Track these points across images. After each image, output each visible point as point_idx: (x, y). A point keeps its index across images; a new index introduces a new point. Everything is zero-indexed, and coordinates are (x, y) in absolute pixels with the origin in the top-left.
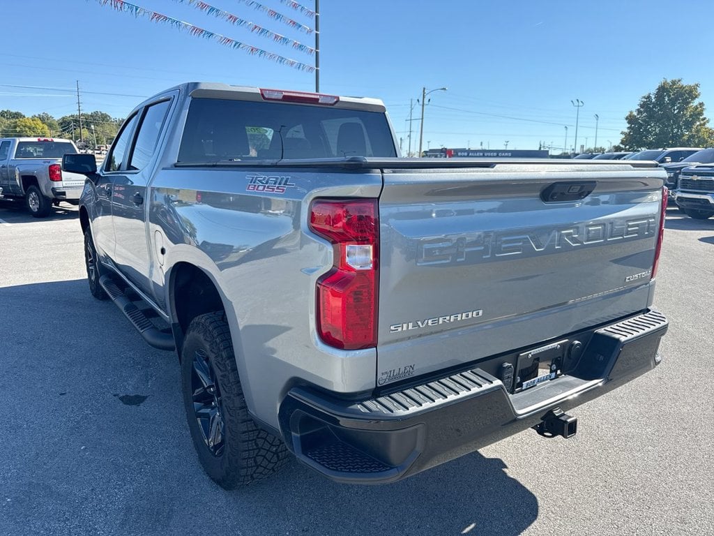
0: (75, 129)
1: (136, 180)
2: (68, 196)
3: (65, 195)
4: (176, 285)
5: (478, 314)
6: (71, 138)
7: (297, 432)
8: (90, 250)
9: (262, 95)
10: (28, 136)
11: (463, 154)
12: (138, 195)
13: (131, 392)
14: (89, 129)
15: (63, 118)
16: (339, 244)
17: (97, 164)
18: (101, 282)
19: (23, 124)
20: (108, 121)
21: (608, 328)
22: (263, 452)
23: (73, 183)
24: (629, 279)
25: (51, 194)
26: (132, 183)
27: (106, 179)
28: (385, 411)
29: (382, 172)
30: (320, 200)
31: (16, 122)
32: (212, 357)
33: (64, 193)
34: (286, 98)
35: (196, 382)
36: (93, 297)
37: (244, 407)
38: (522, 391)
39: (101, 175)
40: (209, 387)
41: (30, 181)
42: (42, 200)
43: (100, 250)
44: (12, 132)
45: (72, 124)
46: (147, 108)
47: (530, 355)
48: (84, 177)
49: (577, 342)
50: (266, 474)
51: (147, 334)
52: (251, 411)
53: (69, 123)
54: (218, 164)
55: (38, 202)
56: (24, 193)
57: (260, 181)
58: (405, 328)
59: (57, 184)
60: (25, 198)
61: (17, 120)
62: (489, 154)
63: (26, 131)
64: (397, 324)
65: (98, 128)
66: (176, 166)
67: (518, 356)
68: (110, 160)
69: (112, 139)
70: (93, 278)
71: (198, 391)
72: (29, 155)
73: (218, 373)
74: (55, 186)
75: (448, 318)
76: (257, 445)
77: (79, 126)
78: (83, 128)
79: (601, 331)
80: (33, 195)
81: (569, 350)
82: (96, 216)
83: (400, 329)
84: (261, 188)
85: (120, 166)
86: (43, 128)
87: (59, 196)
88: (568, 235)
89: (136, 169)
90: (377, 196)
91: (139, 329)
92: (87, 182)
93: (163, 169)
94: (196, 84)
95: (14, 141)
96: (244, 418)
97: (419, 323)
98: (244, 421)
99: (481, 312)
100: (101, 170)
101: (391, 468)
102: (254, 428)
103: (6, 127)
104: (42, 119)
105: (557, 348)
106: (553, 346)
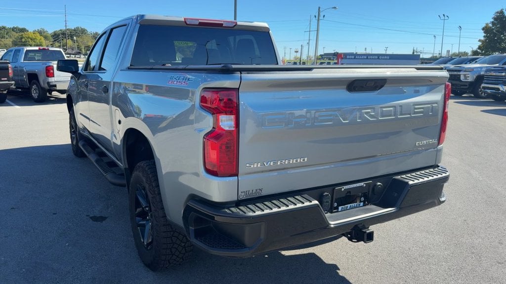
0: (62, 40)
1: (105, 77)
2: (58, 88)
3: (56, 87)
4: (127, 144)
5: (304, 160)
6: (59, 47)
7: (192, 227)
8: (73, 124)
9: (185, 22)
10: (31, 46)
11: (351, 57)
12: (105, 87)
13: (97, 214)
14: (72, 40)
15: (55, 32)
16: (216, 115)
17: (79, 65)
18: (80, 145)
19: (27, 36)
20: (85, 33)
21: (404, 176)
22: (176, 246)
23: (62, 79)
24: (419, 144)
25: (46, 86)
26: (102, 79)
27: (85, 76)
28: (241, 213)
29: (241, 73)
30: (206, 89)
31: (22, 35)
32: (147, 186)
33: (55, 86)
34: (201, 24)
35: (138, 204)
36: (74, 156)
37: (165, 216)
38: (338, 212)
39: (82, 73)
40: (146, 207)
41: (33, 77)
42: (40, 90)
43: (80, 123)
44: (19, 42)
45: (61, 36)
46: (112, 30)
47: (343, 189)
48: (70, 75)
49: (379, 184)
50: (178, 261)
51: (109, 176)
52: (168, 217)
53: (59, 35)
54: (154, 67)
55: (37, 91)
56: (29, 85)
57: (175, 78)
58: (255, 166)
59: (51, 80)
60: (29, 89)
61: (23, 33)
62: (372, 57)
63: (29, 41)
64: (251, 164)
65: (79, 39)
66: (129, 68)
67: (334, 189)
68: (88, 63)
69: (88, 47)
70: (74, 143)
71: (139, 210)
72: (33, 59)
73: (150, 196)
74: (50, 81)
75: (284, 161)
76: (172, 240)
77: (66, 38)
78: (68, 39)
79: (399, 177)
80: (34, 87)
81: (373, 189)
82: (78, 101)
83: (252, 166)
84: (175, 82)
85: (94, 67)
86: (41, 39)
87: (52, 88)
88: (367, 113)
89: (104, 70)
90: (238, 87)
91: (104, 174)
92: (72, 78)
93: (121, 70)
94: (143, 16)
95: (23, 49)
96: (164, 223)
97: (265, 163)
98: (164, 225)
99: (306, 159)
100: (82, 70)
101: (245, 248)
102: (171, 230)
103: (16, 38)
104: (40, 33)
105: (363, 186)
106: (360, 185)
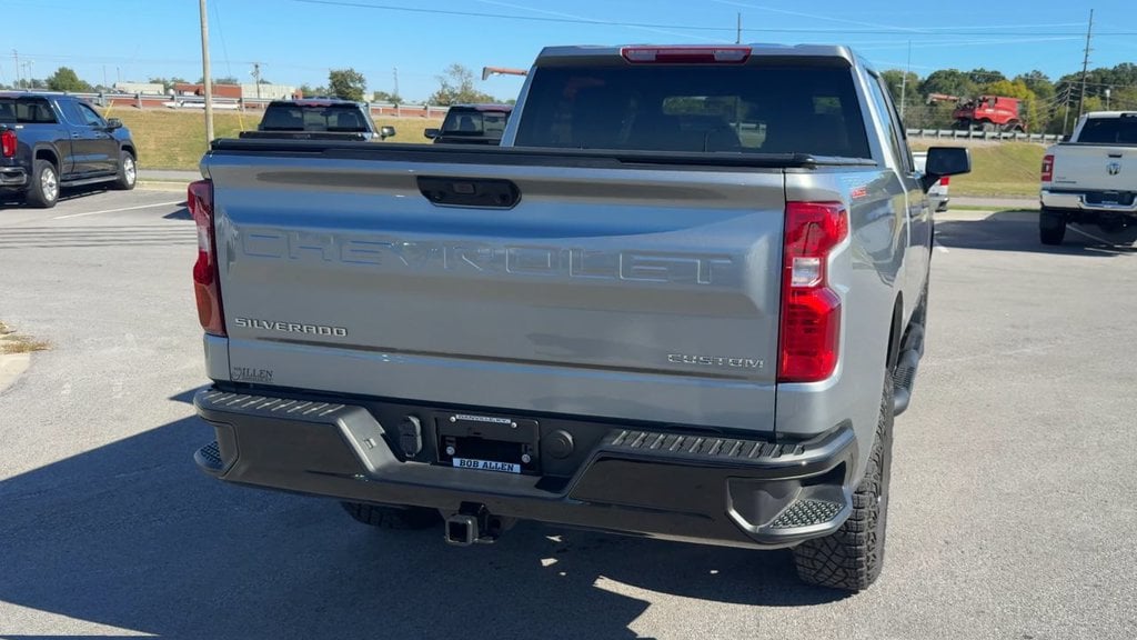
5: (339, 333)
9: (626, 57)
38: (450, 466)
58: (250, 325)
61: (989, 85)
75: (299, 327)
83: (244, 324)
86: (1026, 98)
90: (210, 177)
101: (222, 465)
105: (509, 425)
106: (501, 421)
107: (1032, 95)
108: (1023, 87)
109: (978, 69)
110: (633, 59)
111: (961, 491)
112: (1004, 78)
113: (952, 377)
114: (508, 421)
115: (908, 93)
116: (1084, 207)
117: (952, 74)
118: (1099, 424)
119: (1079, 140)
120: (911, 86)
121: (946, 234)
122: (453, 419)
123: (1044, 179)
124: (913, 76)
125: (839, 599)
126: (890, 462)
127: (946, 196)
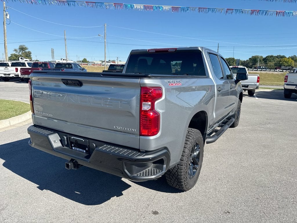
5: (51, 115)
24: (117, 128)
61: (282, 59)
63: (284, 63)
75: (45, 113)
83: (37, 112)
86: (291, 62)
88: (72, 98)
97: (40, 112)
103: (277, 62)
105: (82, 140)
106: (81, 139)
107: (293, 61)
108: (291, 59)
109: (279, 55)
110: (150, 52)
111: (230, 165)
112: (286, 57)
113: (244, 132)
114: (82, 139)
115: (260, 61)
116: (296, 89)
117: (272, 56)
118: (280, 148)
119: (296, 72)
120: (261, 59)
121: (259, 95)
122: (72, 138)
123: (285, 82)
124: (262, 57)
125: (180, 192)
126: (203, 156)
127: (258, 85)
